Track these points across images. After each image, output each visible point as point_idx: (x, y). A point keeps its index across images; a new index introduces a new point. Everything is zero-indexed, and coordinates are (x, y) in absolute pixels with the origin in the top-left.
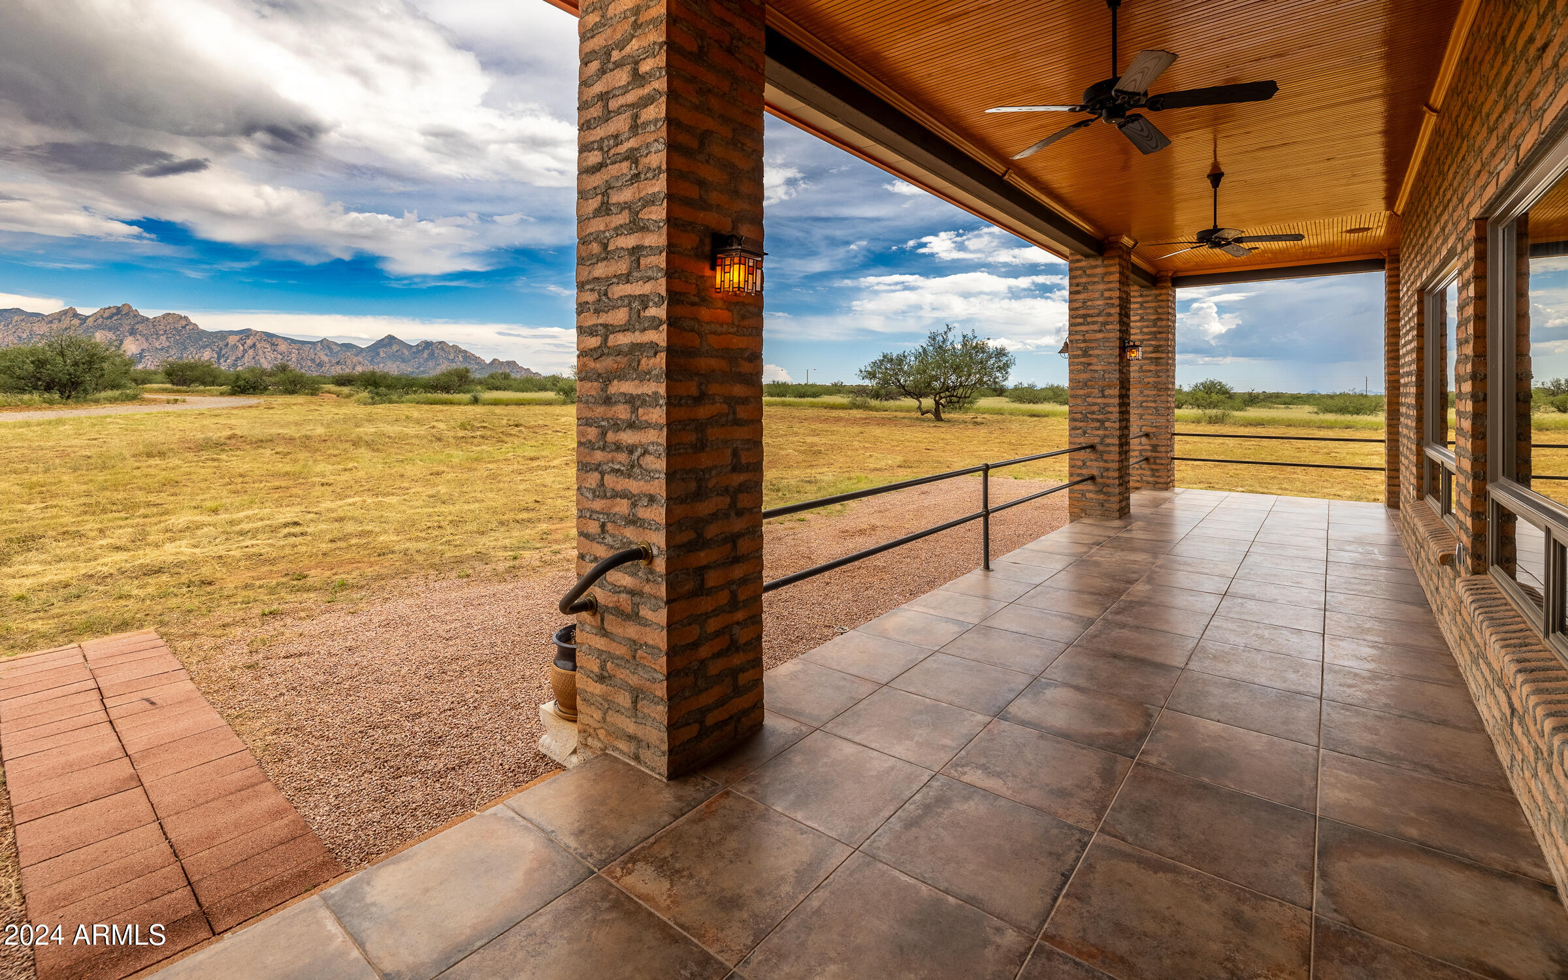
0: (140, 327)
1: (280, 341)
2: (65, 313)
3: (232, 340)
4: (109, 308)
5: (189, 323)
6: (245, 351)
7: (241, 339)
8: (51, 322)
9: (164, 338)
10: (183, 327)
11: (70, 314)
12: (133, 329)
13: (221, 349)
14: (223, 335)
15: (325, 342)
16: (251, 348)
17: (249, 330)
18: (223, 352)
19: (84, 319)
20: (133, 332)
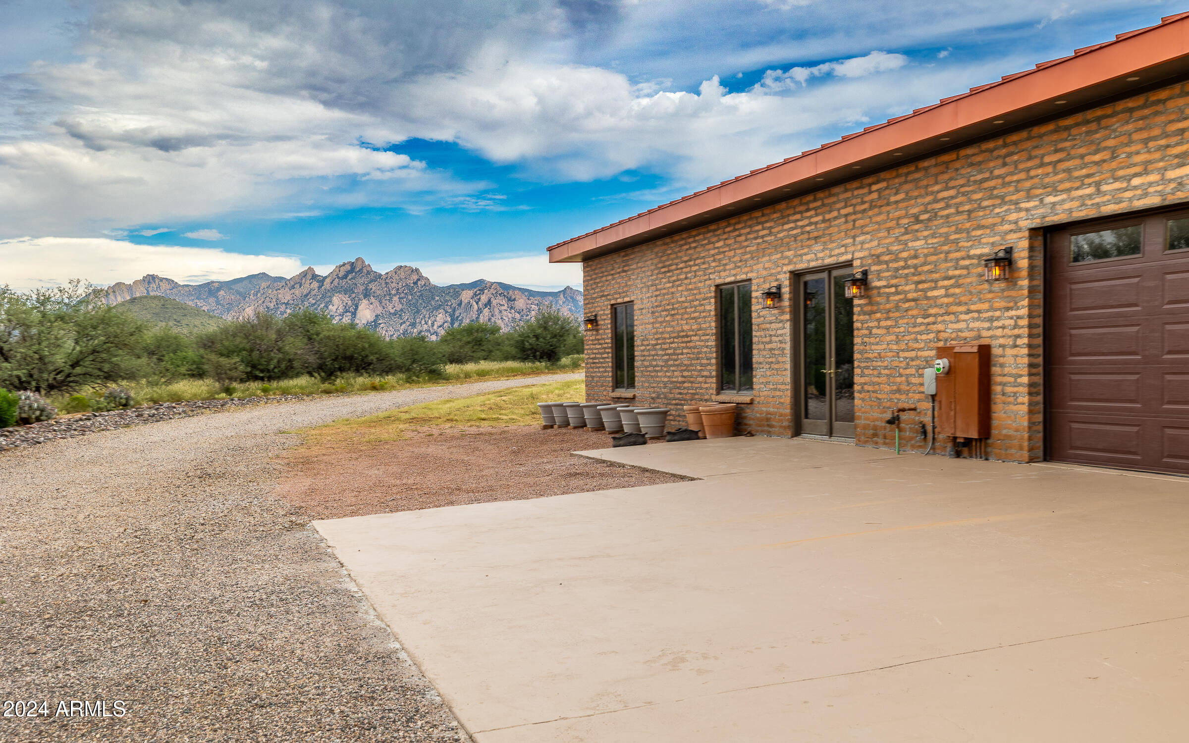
0: (373, 286)
1: (517, 295)
2: (304, 274)
3: (466, 296)
4: (344, 265)
5: (421, 277)
6: (480, 311)
7: (475, 295)
8: (293, 287)
9: (396, 299)
10: (415, 283)
11: (309, 276)
12: (366, 289)
13: (454, 310)
14: (455, 290)
15: (568, 291)
16: (486, 306)
17: (481, 281)
18: (457, 314)
19: (321, 281)
20: (367, 294)
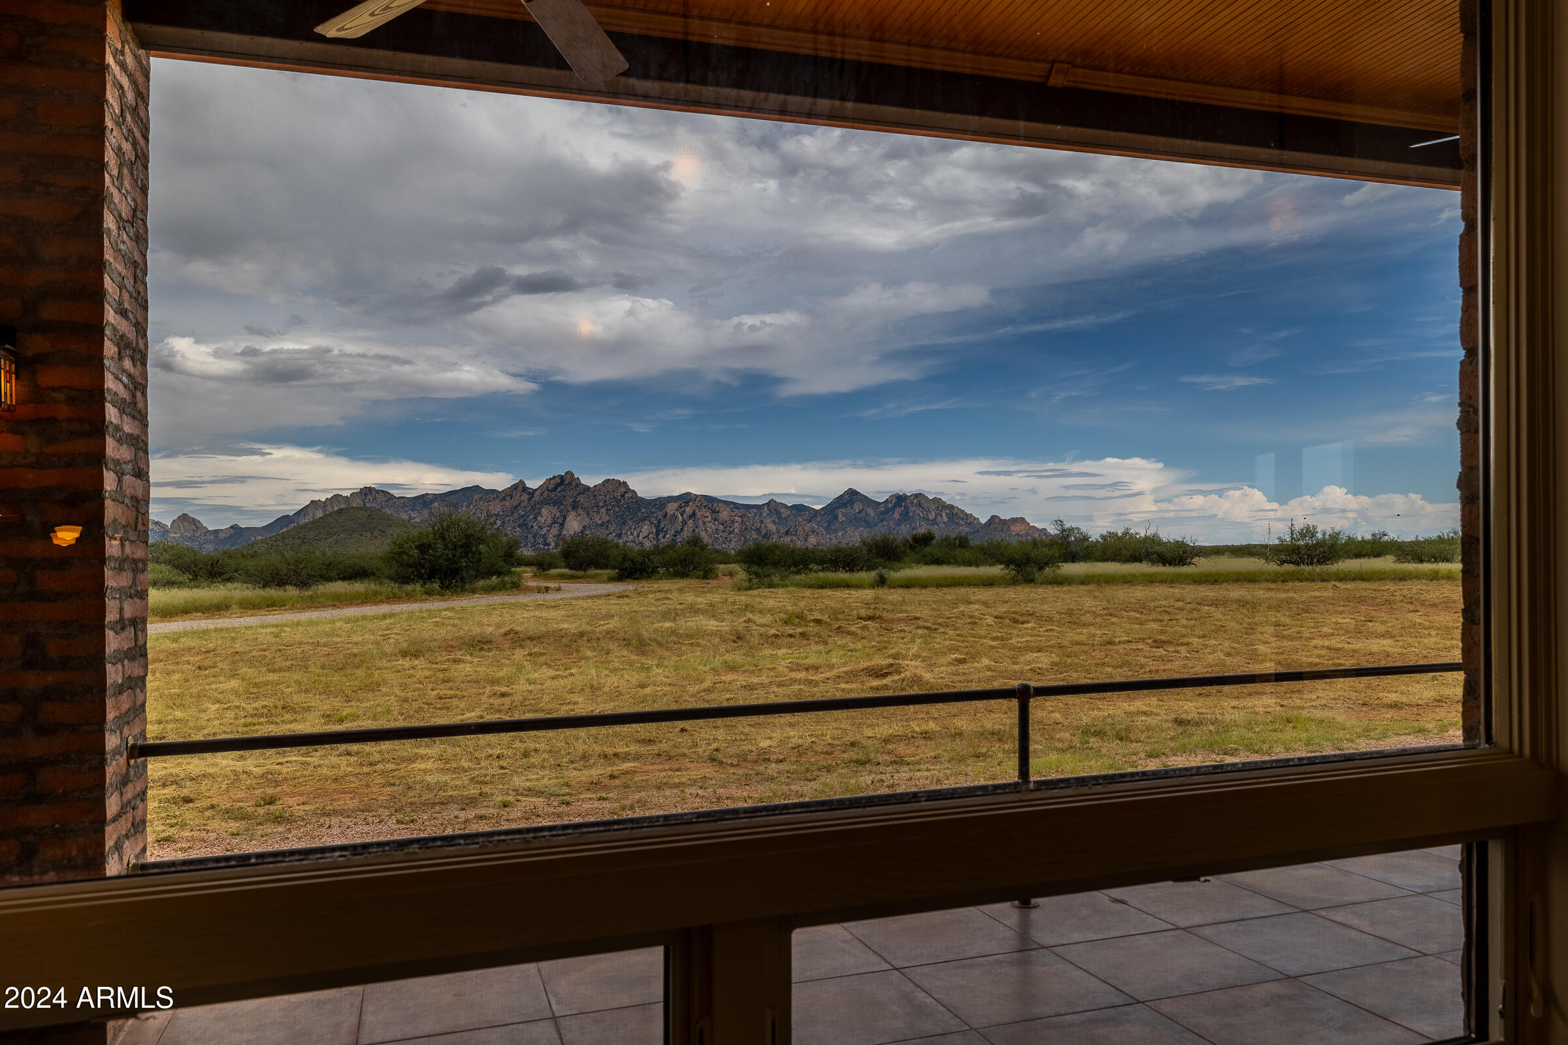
0: (581, 498)
1: (721, 507)
2: (515, 487)
3: (671, 508)
4: (554, 477)
5: (628, 490)
6: (684, 522)
7: (680, 507)
8: (504, 499)
9: (603, 510)
10: (623, 496)
11: (520, 489)
12: (575, 501)
13: (659, 522)
14: (661, 502)
15: (772, 504)
16: (690, 517)
17: (688, 494)
18: (662, 525)
19: (532, 493)
20: (575, 507)
